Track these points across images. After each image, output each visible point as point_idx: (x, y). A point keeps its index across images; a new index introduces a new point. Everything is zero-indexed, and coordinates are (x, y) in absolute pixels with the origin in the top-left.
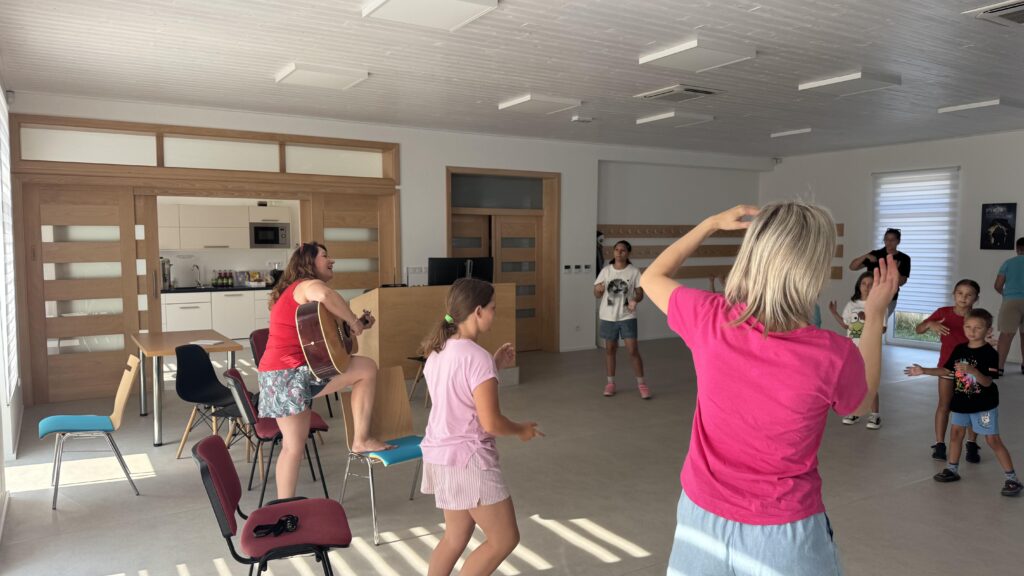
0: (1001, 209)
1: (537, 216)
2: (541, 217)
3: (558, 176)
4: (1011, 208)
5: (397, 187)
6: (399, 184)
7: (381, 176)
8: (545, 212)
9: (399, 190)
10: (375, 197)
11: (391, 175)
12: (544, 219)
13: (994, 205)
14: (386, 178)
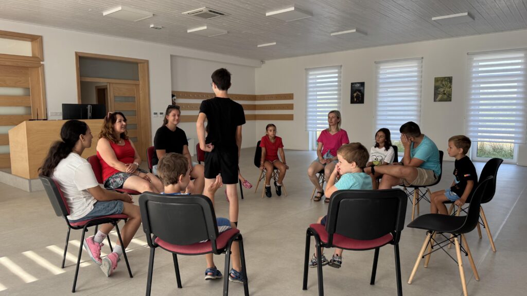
0: (358, 85)
1: (136, 84)
2: (139, 85)
3: (147, 62)
4: (362, 84)
5: (42, 63)
6: (43, 61)
7: (31, 55)
8: (141, 82)
9: (43, 65)
10: (27, 68)
11: (37, 55)
12: (140, 86)
13: (356, 83)
14: (34, 57)
